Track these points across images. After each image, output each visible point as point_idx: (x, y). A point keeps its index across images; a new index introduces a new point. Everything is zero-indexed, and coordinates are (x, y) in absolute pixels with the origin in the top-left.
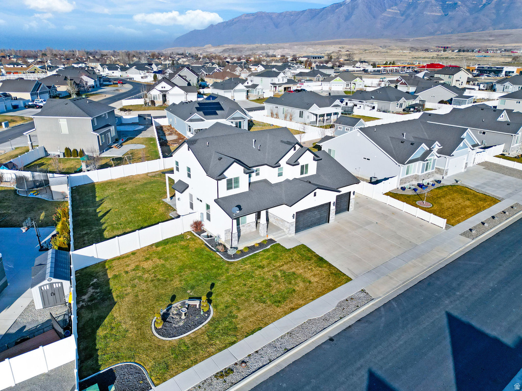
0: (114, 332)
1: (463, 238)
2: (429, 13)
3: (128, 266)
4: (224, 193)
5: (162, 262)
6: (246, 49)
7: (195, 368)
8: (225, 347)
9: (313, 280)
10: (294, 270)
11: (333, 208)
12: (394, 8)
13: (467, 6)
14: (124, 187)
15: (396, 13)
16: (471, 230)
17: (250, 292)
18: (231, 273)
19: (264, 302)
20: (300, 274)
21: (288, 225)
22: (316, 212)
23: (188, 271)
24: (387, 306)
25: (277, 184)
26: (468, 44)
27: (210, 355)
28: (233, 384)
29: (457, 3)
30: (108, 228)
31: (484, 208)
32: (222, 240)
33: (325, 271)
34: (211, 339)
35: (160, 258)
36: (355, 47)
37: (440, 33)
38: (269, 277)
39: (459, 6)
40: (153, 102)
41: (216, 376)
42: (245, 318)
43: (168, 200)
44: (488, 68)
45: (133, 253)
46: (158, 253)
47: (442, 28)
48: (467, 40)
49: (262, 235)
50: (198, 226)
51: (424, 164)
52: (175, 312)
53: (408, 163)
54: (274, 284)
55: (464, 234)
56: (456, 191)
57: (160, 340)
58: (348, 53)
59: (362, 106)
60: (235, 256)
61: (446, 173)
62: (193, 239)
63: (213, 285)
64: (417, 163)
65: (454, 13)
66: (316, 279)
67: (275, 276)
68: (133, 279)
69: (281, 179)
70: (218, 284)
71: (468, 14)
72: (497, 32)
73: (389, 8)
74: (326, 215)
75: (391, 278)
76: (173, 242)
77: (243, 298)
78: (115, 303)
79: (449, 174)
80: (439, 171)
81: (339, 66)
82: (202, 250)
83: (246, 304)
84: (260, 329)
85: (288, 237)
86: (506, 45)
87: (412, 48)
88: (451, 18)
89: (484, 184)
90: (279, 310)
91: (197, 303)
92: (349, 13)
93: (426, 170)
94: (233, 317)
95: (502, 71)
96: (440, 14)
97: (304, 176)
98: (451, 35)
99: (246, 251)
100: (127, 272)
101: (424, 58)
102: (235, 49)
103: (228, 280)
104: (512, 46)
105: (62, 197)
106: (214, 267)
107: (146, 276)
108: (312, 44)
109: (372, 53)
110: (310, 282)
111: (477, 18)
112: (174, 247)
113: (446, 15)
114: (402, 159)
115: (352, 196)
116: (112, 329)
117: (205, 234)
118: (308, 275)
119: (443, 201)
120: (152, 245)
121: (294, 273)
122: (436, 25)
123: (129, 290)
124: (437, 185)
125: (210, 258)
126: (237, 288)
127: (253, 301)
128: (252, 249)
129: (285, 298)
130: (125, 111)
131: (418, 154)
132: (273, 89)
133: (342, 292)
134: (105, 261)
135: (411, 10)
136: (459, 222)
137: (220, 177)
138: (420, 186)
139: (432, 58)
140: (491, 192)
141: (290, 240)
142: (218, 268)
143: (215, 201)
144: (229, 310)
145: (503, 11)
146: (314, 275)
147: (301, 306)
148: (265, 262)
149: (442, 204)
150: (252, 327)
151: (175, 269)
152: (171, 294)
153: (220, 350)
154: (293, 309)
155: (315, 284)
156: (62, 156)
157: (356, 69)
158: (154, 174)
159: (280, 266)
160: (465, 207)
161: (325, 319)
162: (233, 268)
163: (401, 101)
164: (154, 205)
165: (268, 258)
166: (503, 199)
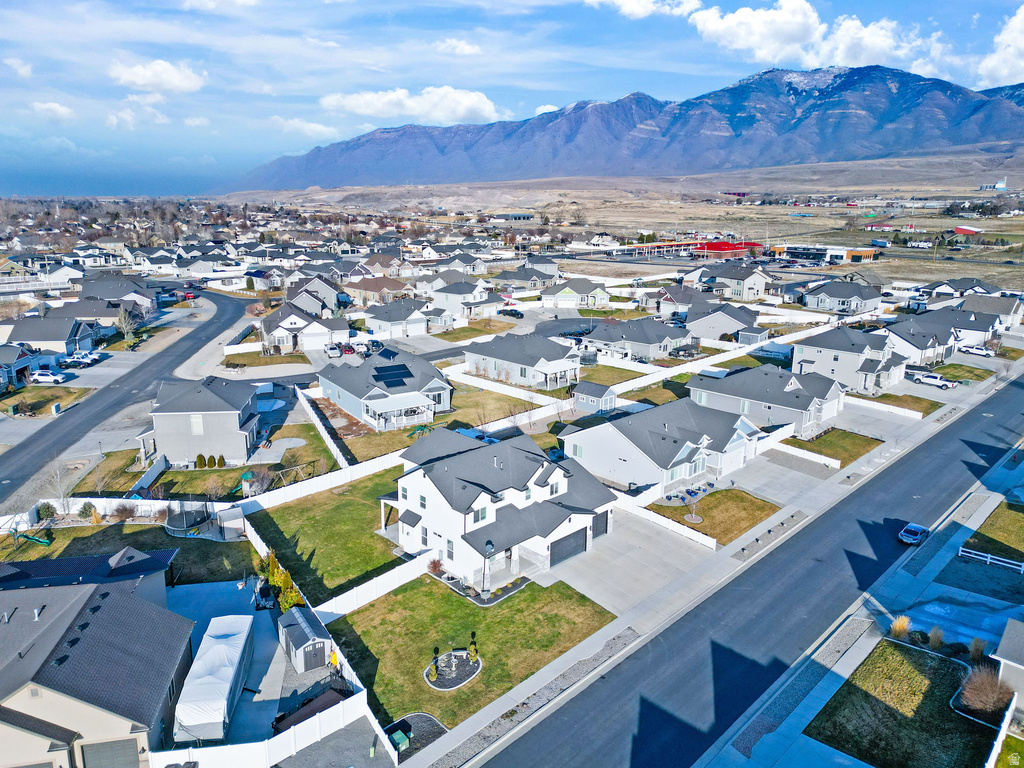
0: (389, 687)
1: (734, 560)
2: (709, 133)
3: (372, 620)
4: (472, 527)
5: (408, 613)
6: (387, 196)
7: (480, 713)
8: (504, 693)
9: (578, 620)
10: (555, 611)
11: (589, 533)
12: (649, 122)
13: (771, 121)
14: (311, 514)
15: (654, 131)
16: (743, 549)
17: (515, 638)
18: (489, 620)
19: (531, 648)
20: (563, 616)
21: (542, 559)
22: (572, 540)
23: (442, 622)
24: (655, 642)
25: (524, 509)
26: (778, 188)
27: (492, 700)
28: (520, 722)
29: (754, 116)
30: (325, 575)
31: (761, 519)
32: (470, 582)
33: (589, 610)
34: (487, 687)
35: (405, 609)
36: (586, 194)
37: (730, 165)
38: (530, 620)
39: (759, 121)
40: (277, 349)
41: (502, 717)
42: (516, 665)
43: (382, 532)
44: (804, 249)
45: (372, 605)
46: (400, 603)
47: (732, 158)
48: (776, 179)
49: (514, 573)
50: (436, 566)
51: (691, 467)
52: (443, 665)
53: (671, 467)
54: (538, 628)
55: (735, 556)
56: (730, 499)
57: (439, 692)
58: (574, 207)
59: (609, 352)
60: (490, 601)
61: (720, 473)
62: (434, 583)
63: (473, 635)
64: (683, 465)
65: (751, 132)
66: (581, 620)
67: (537, 620)
68: (384, 635)
69: (529, 503)
70: (478, 633)
71: (774, 135)
72: (824, 165)
73: (642, 122)
74: (582, 542)
75: (658, 612)
76: (412, 588)
77: (509, 645)
78: (377, 661)
79: (724, 474)
80: (712, 470)
81: (564, 241)
82: (449, 595)
83: (514, 651)
84: (533, 673)
85: (544, 574)
86: (840, 189)
87: (685, 195)
88: (748, 141)
89: (765, 485)
90: (548, 654)
91: (464, 654)
92: (571, 130)
93: (695, 472)
94: (504, 664)
95: (825, 254)
96: (727, 134)
97: (555, 496)
98: (747, 170)
99: (500, 593)
100: (375, 627)
101: (705, 219)
102: (367, 195)
103: (488, 628)
104: (850, 191)
105: (235, 535)
106: (470, 615)
107: (398, 630)
108: (509, 187)
109: (616, 207)
110: (574, 623)
111: (789, 140)
112: (415, 594)
113: (737, 136)
114: (664, 462)
115: (610, 515)
116: (387, 685)
117: (445, 576)
118: (572, 616)
119: (715, 513)
120: (389, 594)
121: (556, 615)
122: (722, 152)
123: (386, 646)
124: (710, 490)
125: (462, 605)
126: (500, 635)
127: (519, 647)
128: (505, 590)
129: (551, 642)
130: (234, 368)
131: (682, 454)
132: (467, 311)
133: (609, 631)
134: (344, 617)
135: (678, 125)
136: (731, 540)
137: (467, 510)
138: (689, 493)
139: (719, 219)
140: (771, 496)
141: (545, 576)
142: (474, 615)
143: (463, 537)
144: (497, 658)
145: (830, 130)
146: (578, 616)
147: (568, 648)
148: (523, 605)
149: (713, 518)
150: (525, 672)
151: (427, 620)
152: (432, 647)
153: (500, 695)
154: (561, 652)
155: (580, 625)
156: (191, 468)
157: (592, 247)
158: (340, 490)
159: (540, 609)
160: (739, 520)
161: (595, 659)
162: (489, 614)
163: (665, 342)
164: (365, 539)
165: (525, 600)
166: (784, 506)
